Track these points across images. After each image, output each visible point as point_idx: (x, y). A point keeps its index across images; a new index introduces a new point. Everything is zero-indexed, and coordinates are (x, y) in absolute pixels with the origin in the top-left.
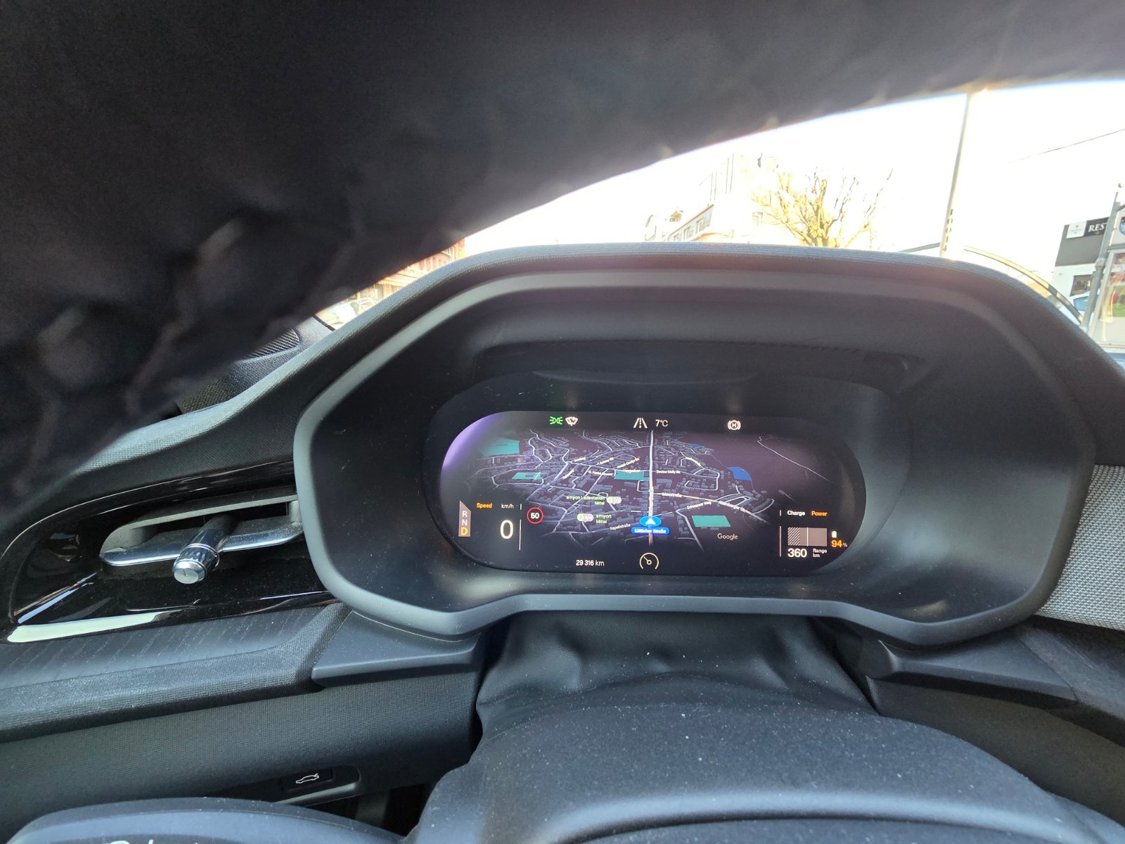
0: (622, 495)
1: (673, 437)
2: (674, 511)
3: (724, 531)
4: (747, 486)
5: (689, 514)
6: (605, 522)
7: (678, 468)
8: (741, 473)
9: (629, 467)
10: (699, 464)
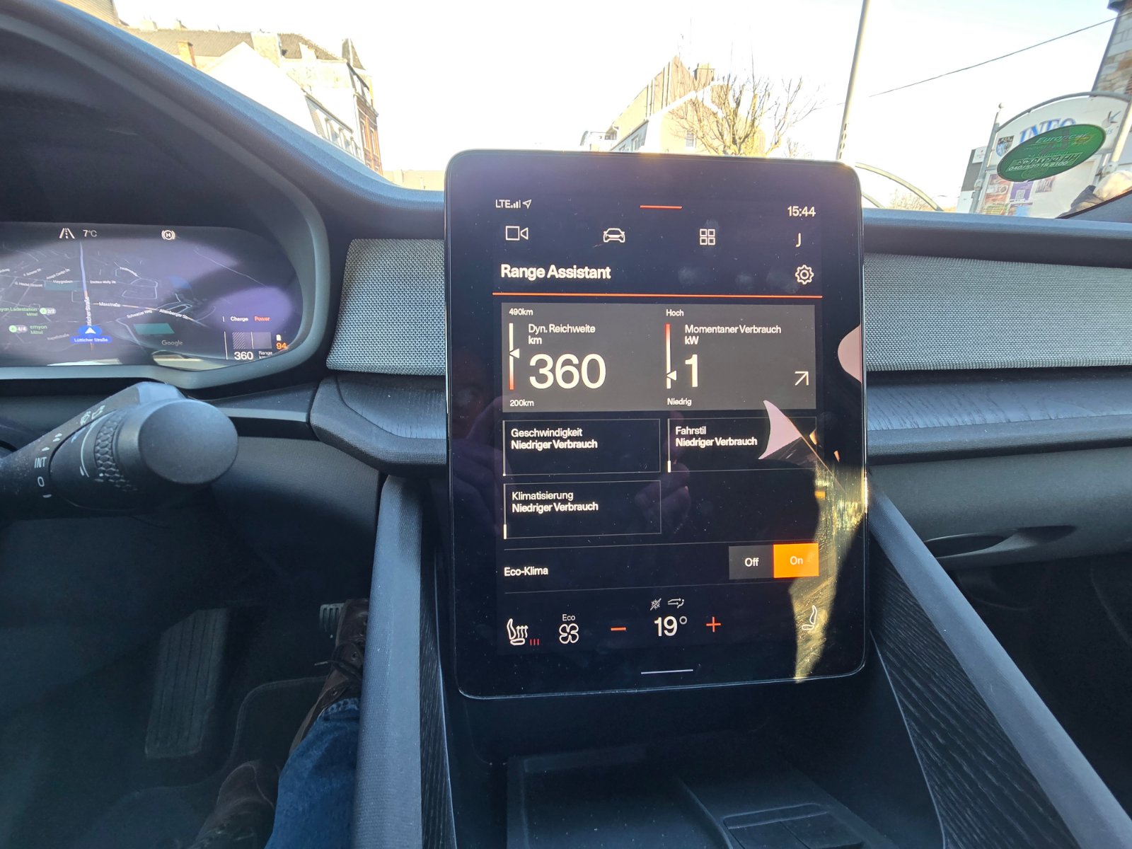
0: (56, 306)
2: (114, 320)
5: (130, 322)
6: (42, 333)
7: (114, 278)
9: (59, 278)
10: (135, 274)
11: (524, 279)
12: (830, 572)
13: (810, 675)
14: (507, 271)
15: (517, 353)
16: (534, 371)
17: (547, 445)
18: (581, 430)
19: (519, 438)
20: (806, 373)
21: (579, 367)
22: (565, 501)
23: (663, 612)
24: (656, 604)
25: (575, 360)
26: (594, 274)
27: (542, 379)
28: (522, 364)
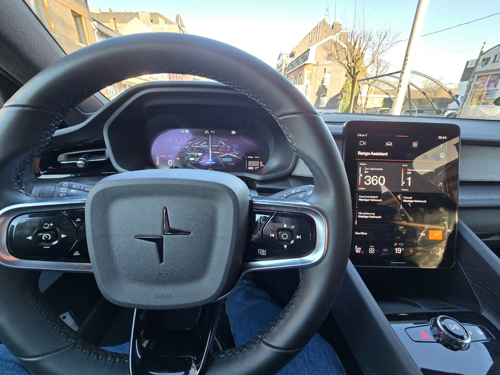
0: (202, 153)
1: (216, 136)
2: (217, 157)
3: (231, 162)
4: (237, 150)
5: (221, 158)
6: (198, 160)
7: (218, 145)
8: (236, 146)
9: (204, 145)
10: (224, 144)
11: (364, 155)
12: (446, 239)
13: (438, 267)
14: (360, 153)
15: (361, 175)
16: (366, 180)
17: (368, 200)
18: (378, 196)
19: (361, 198)
20: (441, 183)
21: (378, 179)
22: (372, 215)
23: (398, 247)
24: (396, 244)
25: (377, 178)
26: (383, 154)
27: (368, 182)
28: (363, 178)
